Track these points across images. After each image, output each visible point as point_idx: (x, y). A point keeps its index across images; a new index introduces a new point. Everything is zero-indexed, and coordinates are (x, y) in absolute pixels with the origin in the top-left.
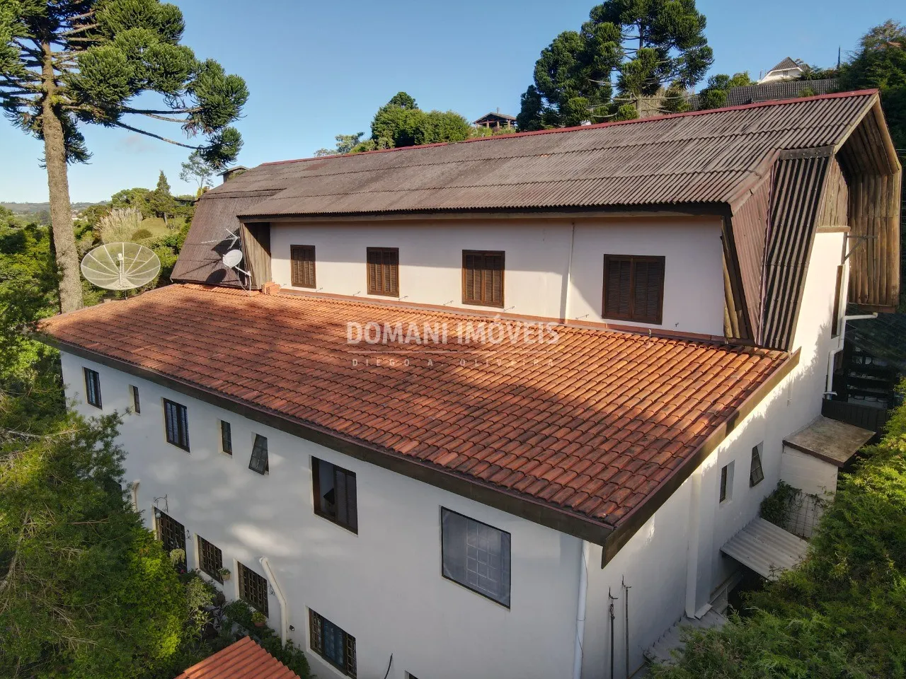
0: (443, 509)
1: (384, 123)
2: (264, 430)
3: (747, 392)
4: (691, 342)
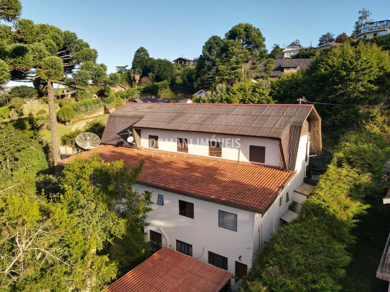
0: (219, 211)
1: (137, 62)
2: (162, 193)
3: (286, 181)
4: (272, 168)
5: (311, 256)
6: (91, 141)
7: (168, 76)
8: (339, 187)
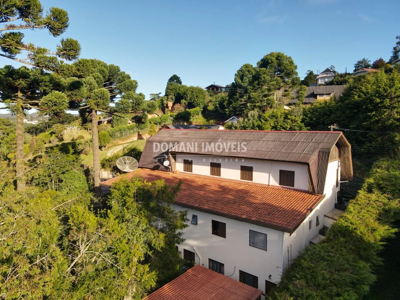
0: (250, 230)
1: (171, 90)
2: (196, 213)
3: (314, 204)
4: (301, 192)
5: (337, 272)
6: (129, 164)
7: (200, 103)
8: (368, 211)
